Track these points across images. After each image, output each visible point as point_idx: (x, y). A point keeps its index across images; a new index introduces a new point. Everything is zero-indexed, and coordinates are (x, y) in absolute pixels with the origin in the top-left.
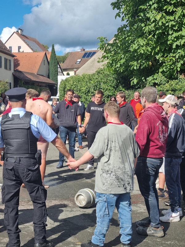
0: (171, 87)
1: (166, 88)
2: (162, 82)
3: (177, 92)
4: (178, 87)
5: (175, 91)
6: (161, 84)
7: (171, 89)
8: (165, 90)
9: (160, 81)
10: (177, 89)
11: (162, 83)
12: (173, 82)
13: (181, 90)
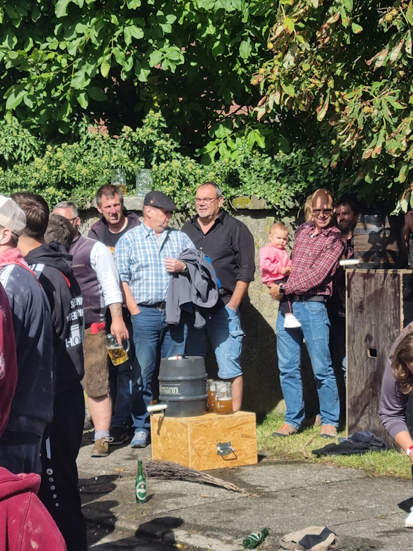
0: (55, 172)
1: (36, 175)
2: (19, 151)
3: (78, 192)
4: (82, 171)
5: (69, 187)
6: (16, 162)
7: (53, 180)
8: (33, 183)
9: (11, 150)
10: (77, 179)
11: (20, 156)
12: (63, 153)
13: (93, 182)
